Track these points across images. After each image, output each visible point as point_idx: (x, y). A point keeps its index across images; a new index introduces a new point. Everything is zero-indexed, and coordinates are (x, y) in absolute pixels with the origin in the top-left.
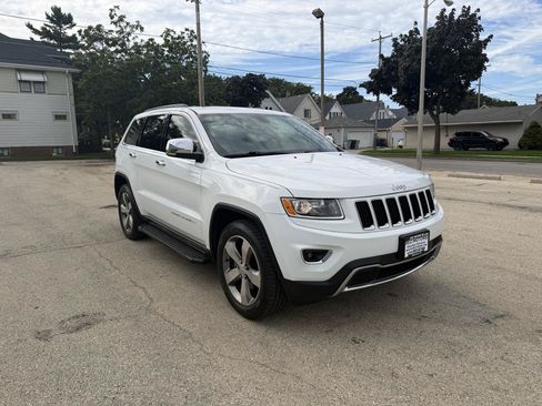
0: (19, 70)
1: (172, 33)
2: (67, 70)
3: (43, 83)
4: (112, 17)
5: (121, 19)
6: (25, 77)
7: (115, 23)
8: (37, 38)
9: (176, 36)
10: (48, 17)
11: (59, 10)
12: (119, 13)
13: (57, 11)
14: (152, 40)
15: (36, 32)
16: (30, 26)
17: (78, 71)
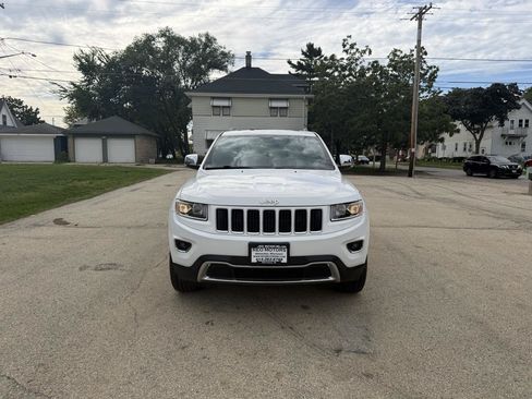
0: (271, 99)
1: (398, 53)
2: (304, 96)
3: (286, 108)
4: (344, 46)
5: (352, 47)
6: (274, 104)
7: (346, 51)
8: (293, 71)
9: (402, 55)
10: (303, 53)
11: (312, 45)
12: (350, 41)
13: (310, 46)
14: (376, 62)
15: (293, 66)
16: (289, 62)
17: (312, 96)
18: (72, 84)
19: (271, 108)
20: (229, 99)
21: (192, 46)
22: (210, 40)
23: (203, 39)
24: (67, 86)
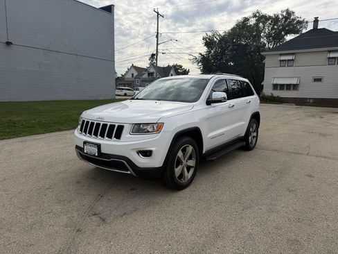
0: (330, 51)
18: (200, 54)
19: (329, 58)
20: (294, 54)
21: (275, 20)
22: (289, 13)
23: (284, 14)
24: (197, 56)
